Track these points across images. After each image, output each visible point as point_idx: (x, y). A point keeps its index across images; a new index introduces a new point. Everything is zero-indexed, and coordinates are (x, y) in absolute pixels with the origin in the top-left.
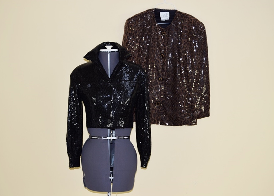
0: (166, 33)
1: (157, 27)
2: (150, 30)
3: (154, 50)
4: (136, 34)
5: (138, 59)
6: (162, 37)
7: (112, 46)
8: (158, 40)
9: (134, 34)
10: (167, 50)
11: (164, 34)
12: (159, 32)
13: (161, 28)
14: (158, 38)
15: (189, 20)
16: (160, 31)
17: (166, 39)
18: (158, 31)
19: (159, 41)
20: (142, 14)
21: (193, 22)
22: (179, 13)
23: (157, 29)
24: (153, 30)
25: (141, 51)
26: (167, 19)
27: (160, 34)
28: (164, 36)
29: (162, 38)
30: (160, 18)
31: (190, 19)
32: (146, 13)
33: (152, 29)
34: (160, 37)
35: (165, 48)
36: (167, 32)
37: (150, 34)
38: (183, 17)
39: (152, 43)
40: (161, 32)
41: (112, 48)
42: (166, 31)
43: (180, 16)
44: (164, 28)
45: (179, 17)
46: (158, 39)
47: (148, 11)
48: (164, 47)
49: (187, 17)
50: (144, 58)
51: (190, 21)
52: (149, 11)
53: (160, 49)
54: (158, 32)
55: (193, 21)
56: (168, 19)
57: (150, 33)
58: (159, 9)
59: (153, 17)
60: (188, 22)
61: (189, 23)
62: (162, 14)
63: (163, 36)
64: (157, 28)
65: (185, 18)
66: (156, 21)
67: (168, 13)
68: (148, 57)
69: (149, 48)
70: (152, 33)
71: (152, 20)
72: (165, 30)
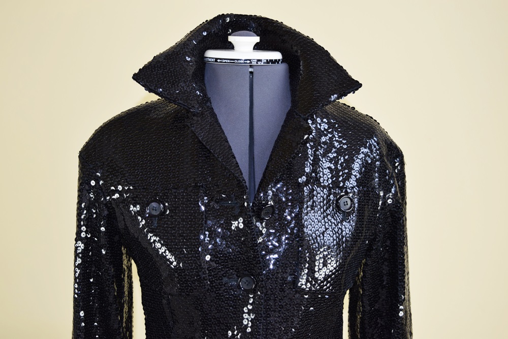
7: (257, 39)
41: (257, 47)
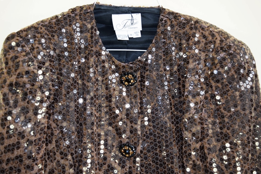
0: (135, 77)
1: (104, 61)
2: (84, 70)
3: (99, 135)
4: (33, 85)
5: (46, 166)
6: (121, 91)
8: (110, 101)
9: (28, 86)
10: (139, 133)
11: (128, 81)
12: (113, 76)
13: (117, 62)
14: (111, 96)
15: (204, 37)
16: (114, 72)
17: (135, 97)
18: (110, 71)
19: (113, 106)
20: (54, 20)
21: (218, 42)
22: (171, 17)
23: (104, 67)
24: (91, 70)
25: (54, 142)
26: (135, 37)
27: (114, 81)
28: (127, 87)
29: (124, 94)
30: (114, 32)
31: (207, 33)
32: (69, 16)
33: (89, 68)
34: (116, 93)
35: (135, 126)
36: (138, 74)
37: (83, 84)
38: (187, 28)
39: (91, 113)
40: (117, 74)
42: (135, 71)
43: (174, 23)
44: (128, 62)
45: (172, 26)
46: (109, 98)
47: (73, 10)
48: (131, 122)
49: (197, 25)
50: (67, 163)
51: (210, 38)
52: (78, 12)
53: (117, 130)
54: (110, 77)
55: (219, 39)
56: (139, 36)
57: (83, 80)
58: (110, 6)
59: (92, 28)
60: (204, 40)
61: (206, 44)
62: (117, 20)
63: (124, 89)
64: (107, 65)
65: (191, 29)
66: (100, 41)
67: (138, 17)
68: (80, 161)
69: (81, 130)
70: (89, 79)
71: (89, 39)
72: (131, 68)
